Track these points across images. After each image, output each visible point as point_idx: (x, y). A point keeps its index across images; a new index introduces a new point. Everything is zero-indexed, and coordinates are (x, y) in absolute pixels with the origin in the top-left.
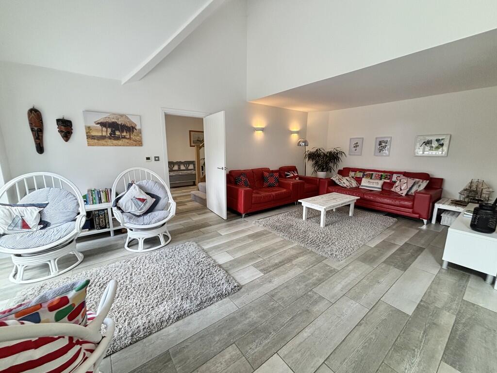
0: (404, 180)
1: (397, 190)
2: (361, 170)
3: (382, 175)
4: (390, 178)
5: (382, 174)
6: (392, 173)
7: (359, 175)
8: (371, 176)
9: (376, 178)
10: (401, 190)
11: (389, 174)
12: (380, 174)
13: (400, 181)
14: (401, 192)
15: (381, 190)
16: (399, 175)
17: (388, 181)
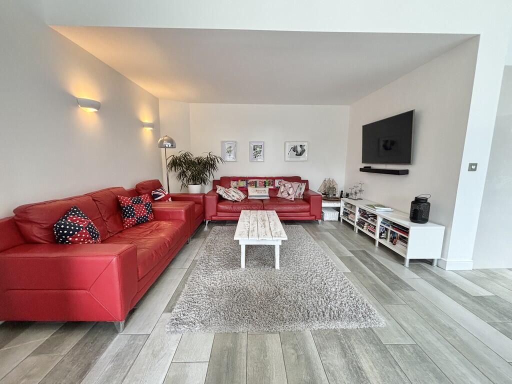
0: (288, 185)
1: (285, 195)
2: (243, 179)
3: (265, 182)
4: (273, 185)
5: (265, 180)
6: (274, 179)
7: (242, 184)
8: (255, 184)
9: (261, 186)
10: (289, 195)
11: (271, 180)
12: (264, 180)
13: (285, 186)
14: (290, 197)
15: (269, 198)
16: (280, 180)
17: (272, 187)
